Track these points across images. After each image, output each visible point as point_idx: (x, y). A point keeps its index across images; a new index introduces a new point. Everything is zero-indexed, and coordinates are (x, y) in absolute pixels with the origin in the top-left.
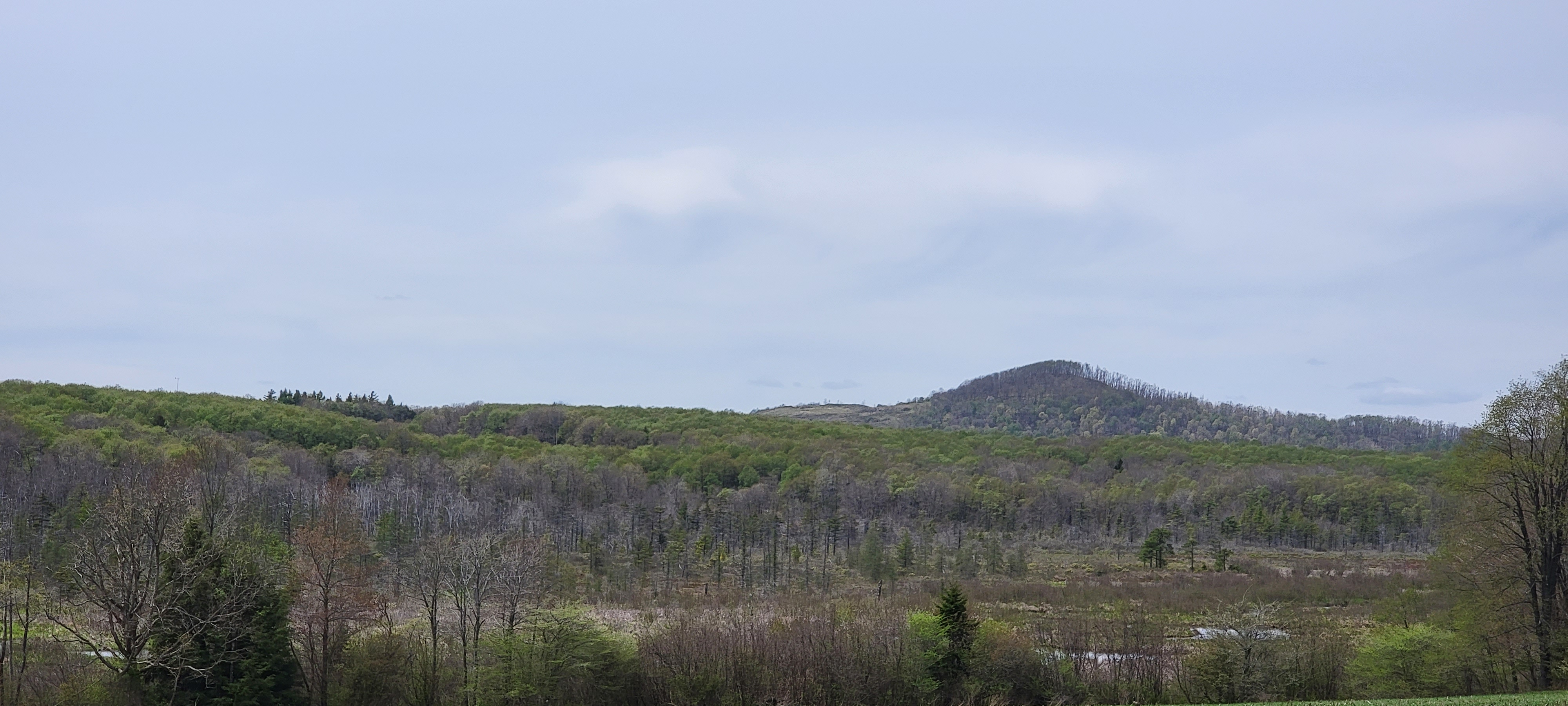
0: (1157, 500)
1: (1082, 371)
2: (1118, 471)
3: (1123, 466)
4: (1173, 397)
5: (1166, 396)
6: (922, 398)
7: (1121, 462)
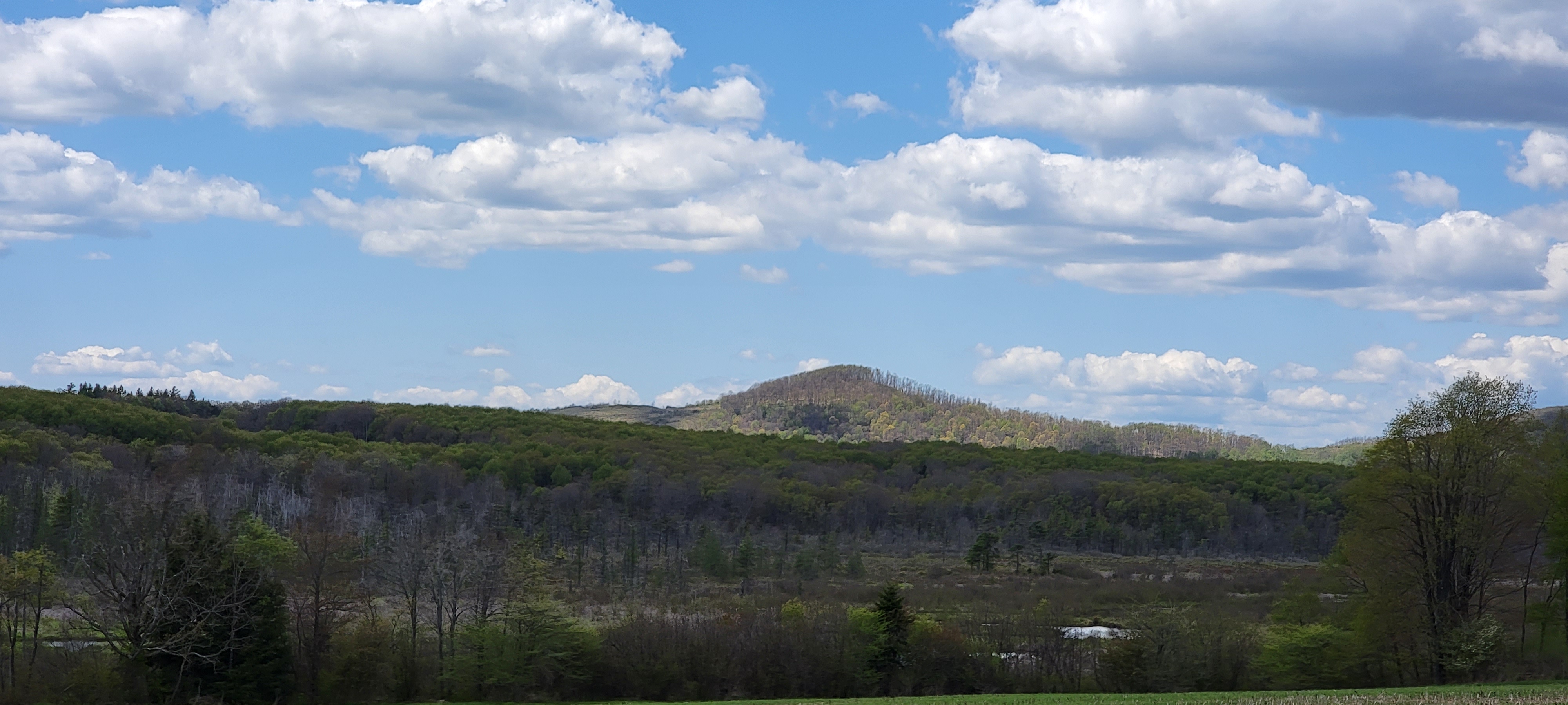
1: (872, 376)
4: (962, 402)
5: (955, 402)
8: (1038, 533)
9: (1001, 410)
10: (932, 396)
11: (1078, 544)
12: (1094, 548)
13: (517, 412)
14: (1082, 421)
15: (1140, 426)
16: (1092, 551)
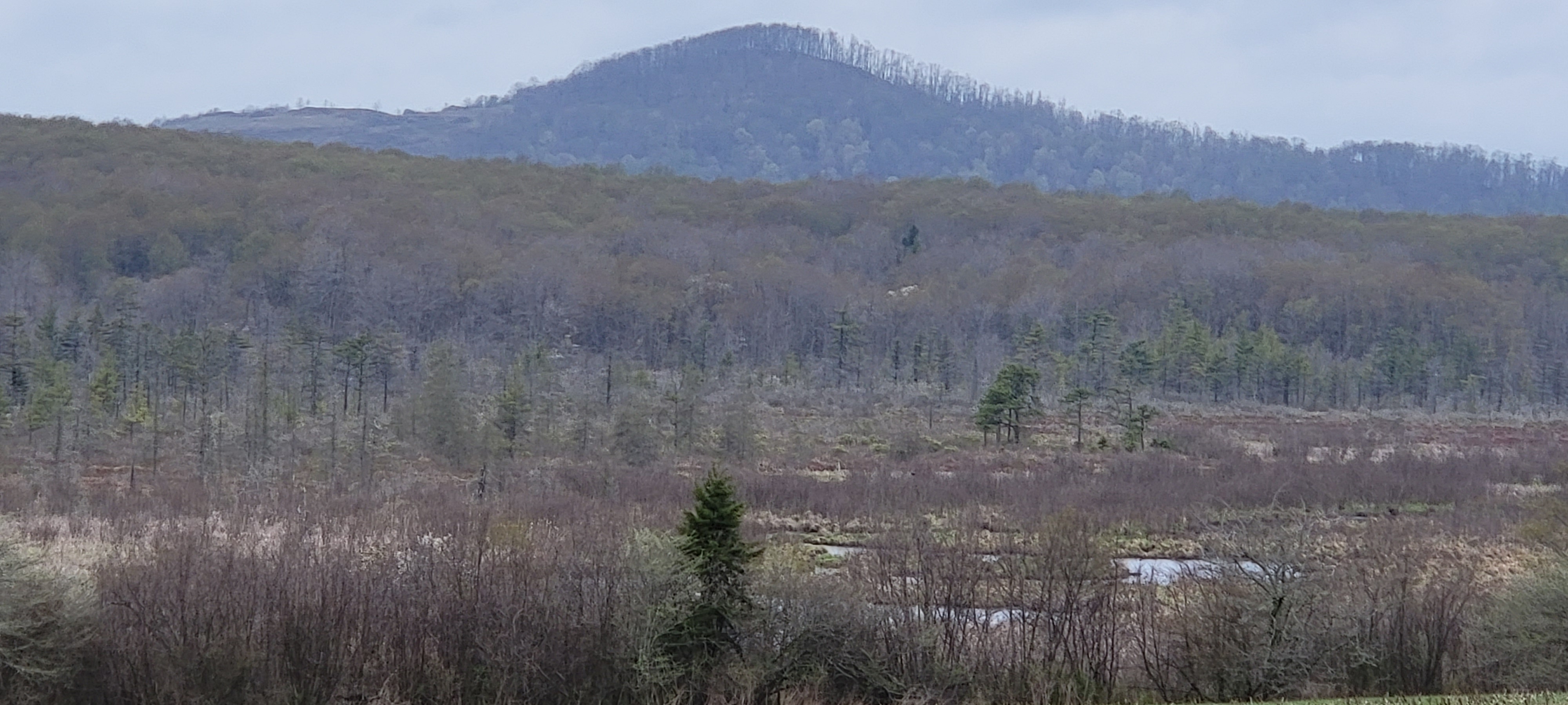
0: (989, 310)
1: (821, 46)
2: (909, 249)
3: (919, 239)
4: (1004, 99)
5: (990, 98)
6: (494, 98)
7: (914, 232)
8: (1139, 366)
9: (1085, 116)
10: (943, 87)
11: (1217, 387)
12: (1249, 396)
13: (88, 126)
14: (1249, 138)
15: (1366, 148)
16: (1244, 402)
